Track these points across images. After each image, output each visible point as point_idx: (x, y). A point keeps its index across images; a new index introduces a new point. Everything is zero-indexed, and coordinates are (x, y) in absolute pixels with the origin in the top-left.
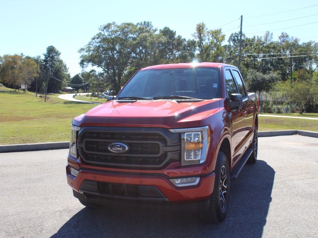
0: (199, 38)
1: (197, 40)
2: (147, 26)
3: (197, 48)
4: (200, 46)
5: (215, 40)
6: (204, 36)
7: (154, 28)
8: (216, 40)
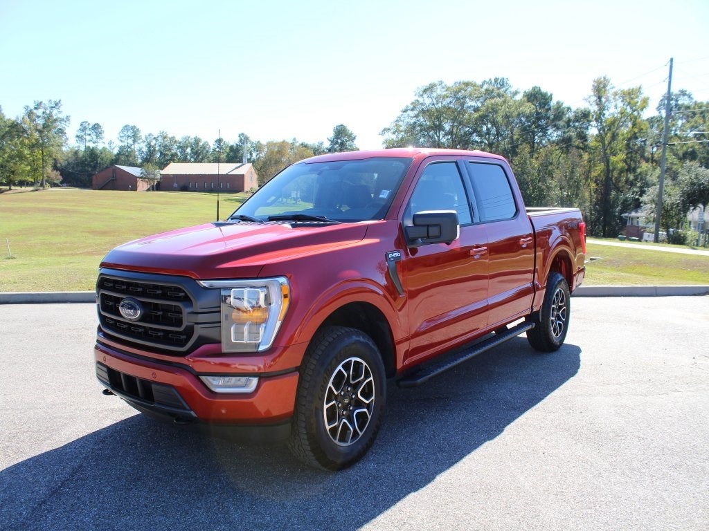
0: (597, 104)
1: (594, 109)
2: (501, 85)
3: (594, 123)
4: (598, 119)
5: (628, 107)
6: (607, 100)
7: (513, 90)
8: (631, 108)
